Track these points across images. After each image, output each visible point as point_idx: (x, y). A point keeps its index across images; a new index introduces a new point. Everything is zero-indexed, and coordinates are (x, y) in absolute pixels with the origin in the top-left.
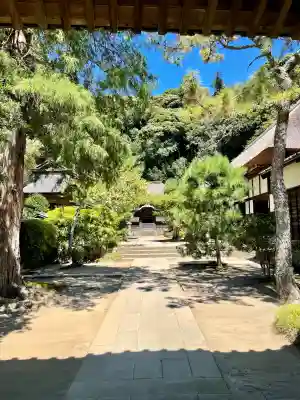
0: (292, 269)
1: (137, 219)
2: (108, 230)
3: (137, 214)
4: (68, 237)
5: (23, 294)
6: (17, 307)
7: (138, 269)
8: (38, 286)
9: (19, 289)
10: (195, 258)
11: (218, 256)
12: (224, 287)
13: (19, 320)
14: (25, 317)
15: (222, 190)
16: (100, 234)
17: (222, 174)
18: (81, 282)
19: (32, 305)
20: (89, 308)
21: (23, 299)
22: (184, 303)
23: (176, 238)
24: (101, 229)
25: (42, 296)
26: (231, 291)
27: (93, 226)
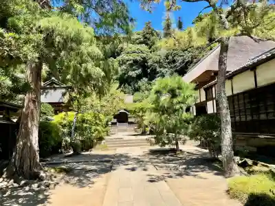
0: (233, 152)
1: (115, 121)
2: (98, 128)
3: (115, 117)
4: (70, 134)
5: (42, 176)
6: (38, 187)
7: (121, 156)
8: (53, 170)
9: (38, 174)
10: (161, 146)
11: (177, 144)
12: (184, 166)
13: (41, 196)
14: (46, 193)
15: (180, 99)
16: (93, 131)
17: (179, 88)
18: (81, 166)
19: (50, 184)
20: (90, 185)
21: (42, 180)
22: (159, 179)
23: (144, 133)
24: (94, 127)
25: (55, 177)
26: (190, 169)
27: (88, 125)
